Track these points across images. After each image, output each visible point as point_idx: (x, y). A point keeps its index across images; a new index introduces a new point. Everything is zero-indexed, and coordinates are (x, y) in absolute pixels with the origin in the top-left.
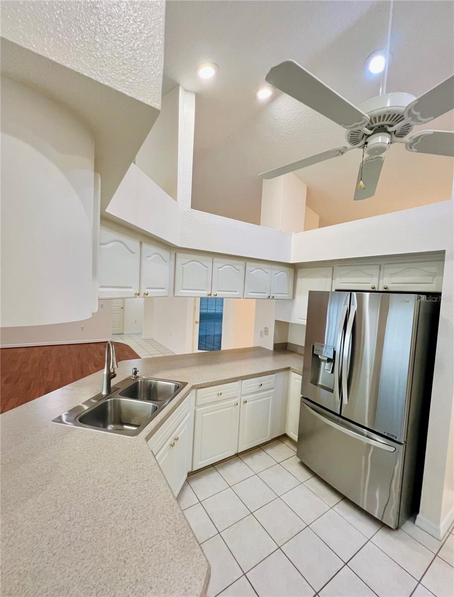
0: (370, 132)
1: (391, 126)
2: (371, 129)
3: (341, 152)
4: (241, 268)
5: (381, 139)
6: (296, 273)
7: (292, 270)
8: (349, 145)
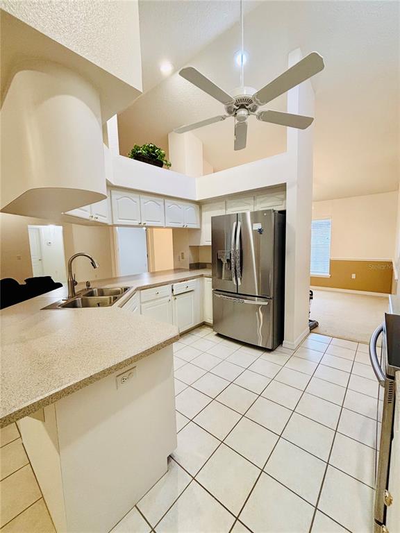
0: (237, 108)
1: (247, 105)
2: (237, 106)
3: (223, 118)
4: (162, 203)
5: (243, 112)
6: (200, 208)
7: (198, 206)
8: (227, 115)
